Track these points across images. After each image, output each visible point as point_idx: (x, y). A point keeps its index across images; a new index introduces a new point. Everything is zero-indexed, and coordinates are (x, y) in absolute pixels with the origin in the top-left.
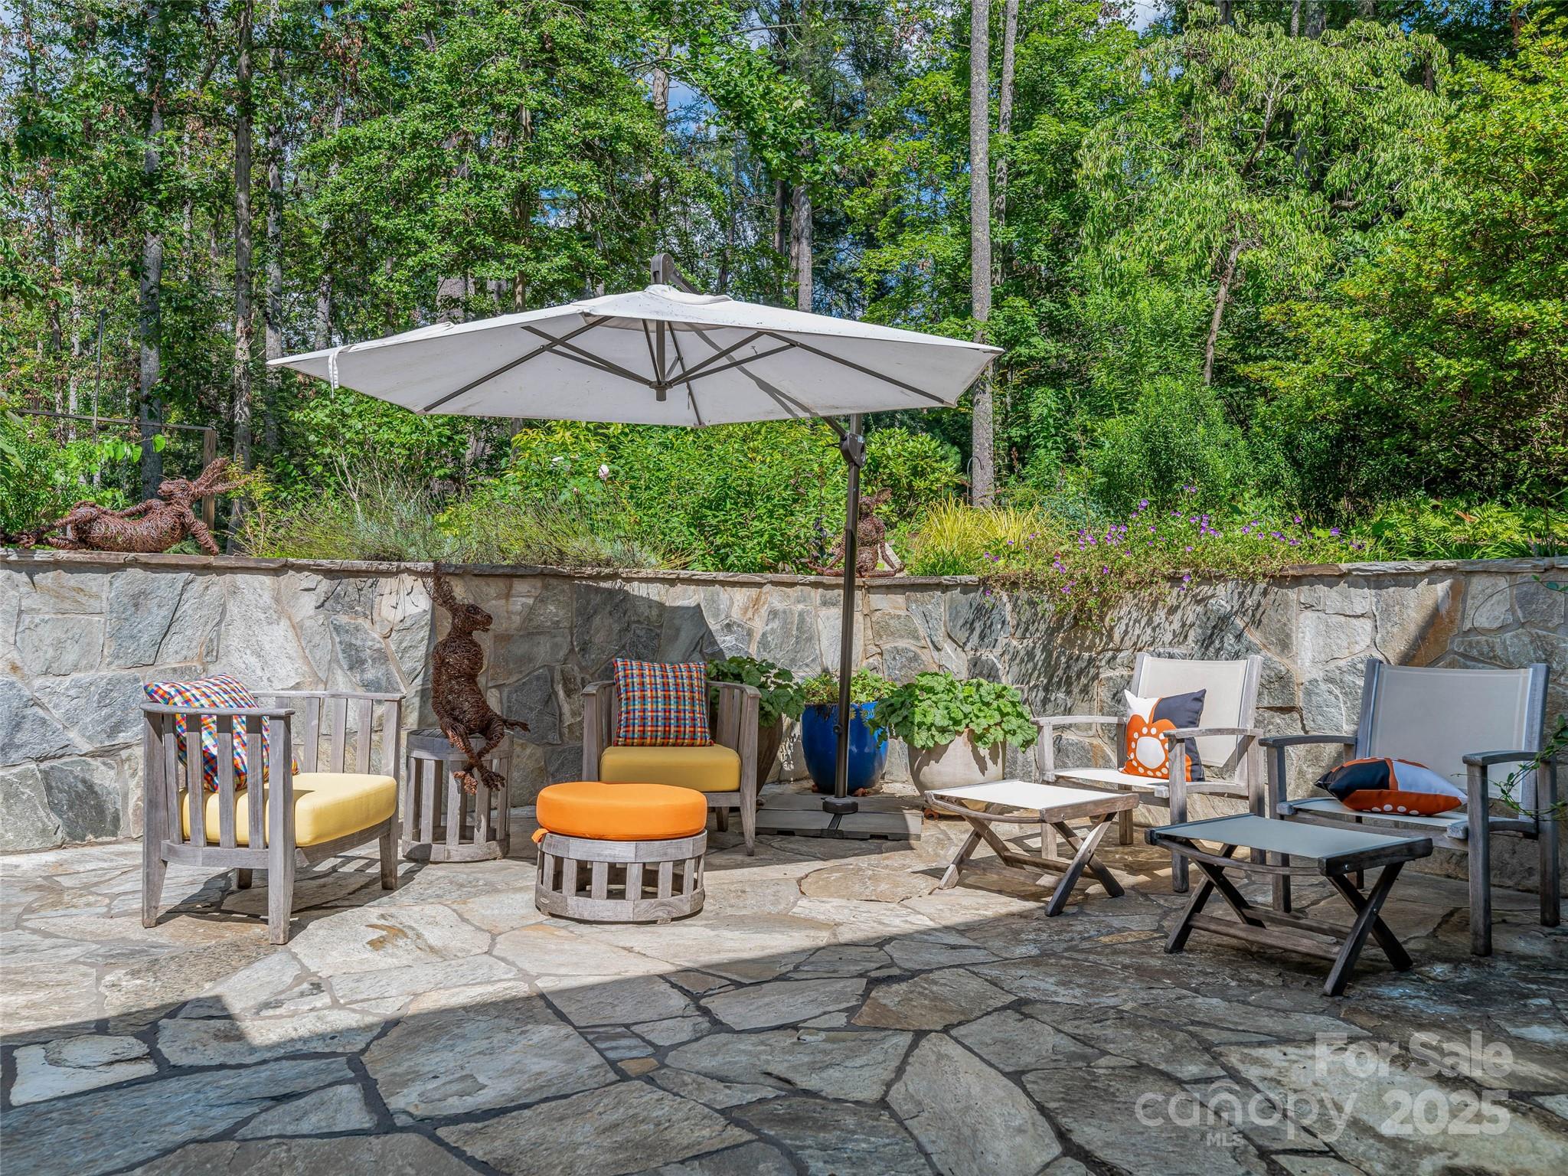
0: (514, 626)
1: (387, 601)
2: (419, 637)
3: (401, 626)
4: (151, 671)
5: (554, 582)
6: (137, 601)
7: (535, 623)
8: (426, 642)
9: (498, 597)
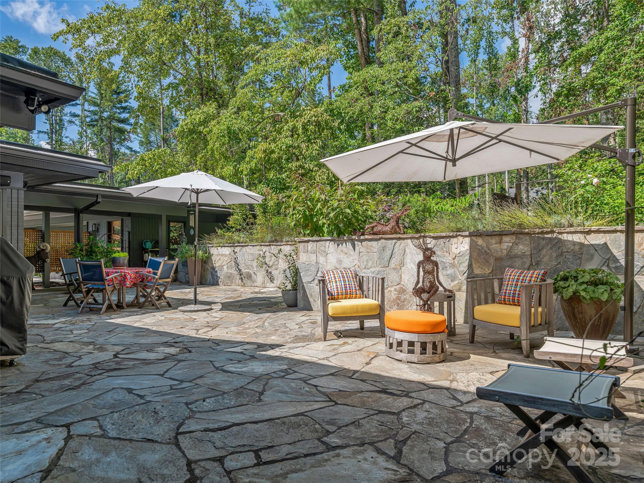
0: (503, 254)
1: (454, 246)
2: (465, 259)
3: (459, 255)
4: (388, 268)
5: (522, 236)
6: (384, 248)
7: (513, 253)
8: (468, 261)
9: (496, 243)
